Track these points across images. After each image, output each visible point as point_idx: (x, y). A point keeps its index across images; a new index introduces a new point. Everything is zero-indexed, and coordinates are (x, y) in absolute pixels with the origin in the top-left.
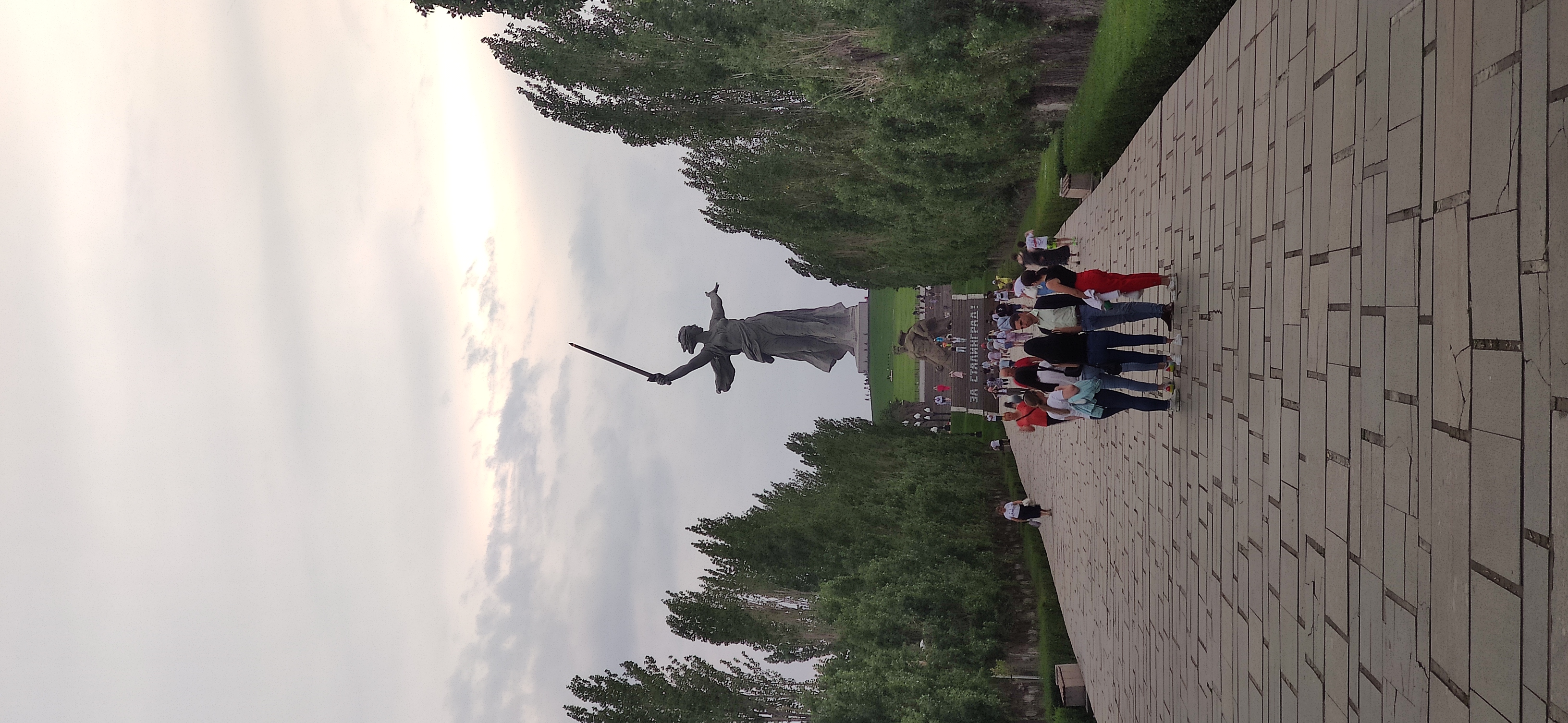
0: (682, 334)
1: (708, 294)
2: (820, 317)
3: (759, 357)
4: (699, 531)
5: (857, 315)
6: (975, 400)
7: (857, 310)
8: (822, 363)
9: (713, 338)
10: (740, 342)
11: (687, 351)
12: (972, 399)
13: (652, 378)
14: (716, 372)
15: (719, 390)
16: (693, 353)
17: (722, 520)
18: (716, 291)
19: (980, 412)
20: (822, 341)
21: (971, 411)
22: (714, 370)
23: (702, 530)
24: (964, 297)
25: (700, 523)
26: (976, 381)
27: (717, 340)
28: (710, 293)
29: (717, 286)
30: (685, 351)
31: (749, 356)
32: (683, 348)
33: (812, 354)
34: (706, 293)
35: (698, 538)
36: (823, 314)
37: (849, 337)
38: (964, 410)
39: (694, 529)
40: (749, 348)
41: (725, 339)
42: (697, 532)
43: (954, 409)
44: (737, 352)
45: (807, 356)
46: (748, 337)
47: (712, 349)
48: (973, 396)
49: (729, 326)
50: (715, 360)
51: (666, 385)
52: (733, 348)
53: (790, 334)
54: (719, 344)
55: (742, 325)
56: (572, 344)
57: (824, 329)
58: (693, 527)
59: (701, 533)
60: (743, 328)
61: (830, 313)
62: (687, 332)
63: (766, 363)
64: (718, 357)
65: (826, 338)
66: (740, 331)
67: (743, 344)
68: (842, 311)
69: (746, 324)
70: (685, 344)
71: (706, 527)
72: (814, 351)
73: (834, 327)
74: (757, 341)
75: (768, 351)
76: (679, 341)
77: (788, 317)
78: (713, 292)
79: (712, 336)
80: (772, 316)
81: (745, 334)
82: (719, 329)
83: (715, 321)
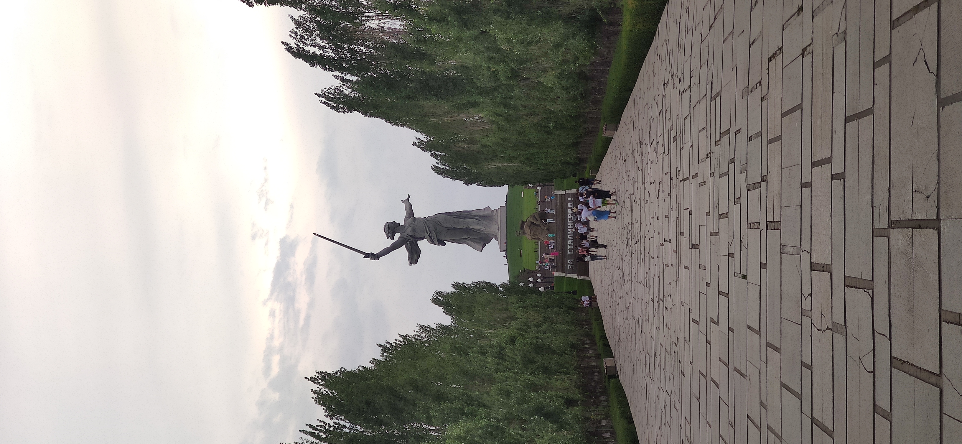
0: (386, 227)
2: (475, 216)
3: (436, 241)
4: (316, 381)
5: (499, 215)
6: (572, 267)
8: (477, 246)
9: (406, 230)
10: (424, 232)
11: (389, 238)
12: (570, 267)
13: (367, 256)
14: (408, 252)
15: (411, 263)
16: (393, 239)
17: (337, 373)
18: (408, 199)
19: (575, 276)
20: (477, 232)
21: (569, 275)
22: (407, 251)
23: (320, 381)
24: (563, 192)
25: (317, 375)
26: (573, 253)
27: (409, 231)
28: (404, 201)
29: (409, 196)
30: (388, 238)
31: (430, 241)
32: (387, 236)
33: (470, 240)
34: (402, 200)
35: (315, 387)
36: (477, 214)
37: (493, 229)
38: (564, 274)
39: (312, 380)
40: (429, 236)
41: (414, 230)
42: (315, 383)
43: (556, 274)
44: (422, 239)
45: (467, 241)
46: (429, 229)
47: (405, 237)
48: (570, 264)
49: (416, 222)
50: (407, 244)
51: (376, 260)
52: (419, 236)
53: (456, 227)
54: (410, 234)
55: (424, 221)
56: (315, 234)
57: (478, 224)
58: (312, 378)
59: (319, 383)
60: (426, 223)
61: (482, 213)
62: (390, 226)
63: (441, 246)
64: (409, 242)
65: (479, 230)
66: (424, 225)
67: (426, 233)
68: (489, 212)
69: (428, 221)
70: (388, 233)
71: (323, 379)
72: (471, 238)
73: (485, 222)
74: (435, 232)
75: (442, 238)
76: (385, 232)
77: (455, 216)
78: (406, 200)
79: (406, 228)
80: (444, 215)
81: (427, 227)
82: (410, 224)
83: (407, 218)
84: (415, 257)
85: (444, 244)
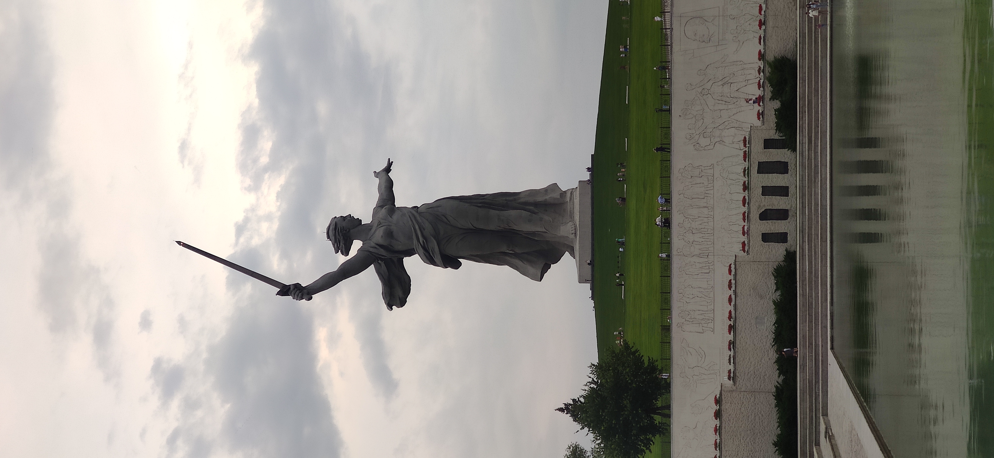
0: (331, 229)
1: (377, 174)
2: (526, 203)
3: (438, 259)
5: (577, 201)
7: (577, 194)
8: (531, 270)
9: (374, 233)
10: (413, 239)
11: (340, 251)
13: (286, 290)
14: (382, 281)
15: (390, 306)
16: (349, 253)
18: (388, 169)
20: (530, 238)
22: (380, 279)
27: (378, 236)
28: (380, 173)
30: (337, 252)
31: (425, 258)
32: (335, 247)
33: (516, 255)
34: (375, 172)
36: (531, 200)
37: (565, 231)
40: (424, 248)
41: (389, 234)
44: (410, 253)
45: (508, 259)
46: (422, 233)
47: (371, 250)
49: (395, 217)
50: (378, 263)
51: (304, 300)
52: (400, 247)
53: (482, 227)
54: (381, 241)
55: (413, 215)
56: (179, 243)
57: (530, 221)
60: (415, 218)
61: (540, 199)
62: (339, 226)
63: (449, 268)
64: (383, 259)
65: (534, 234)
66: (410, 222)
67: (415, 241)
68: (556, 195)
69: (420, 214)
70: (336, 241)
72: (518, 251)
73: (546, 218)
74: (435, 238)
75: (451, 251)
76: (328, 237)
77: (481, 203)
78: (384, 170)
79: (373, 230)
80: (456, 202)
81: (417, 227)
82: (382, 221)
83: (379, 209)
84: (399, 292)
85: (456, 265)
